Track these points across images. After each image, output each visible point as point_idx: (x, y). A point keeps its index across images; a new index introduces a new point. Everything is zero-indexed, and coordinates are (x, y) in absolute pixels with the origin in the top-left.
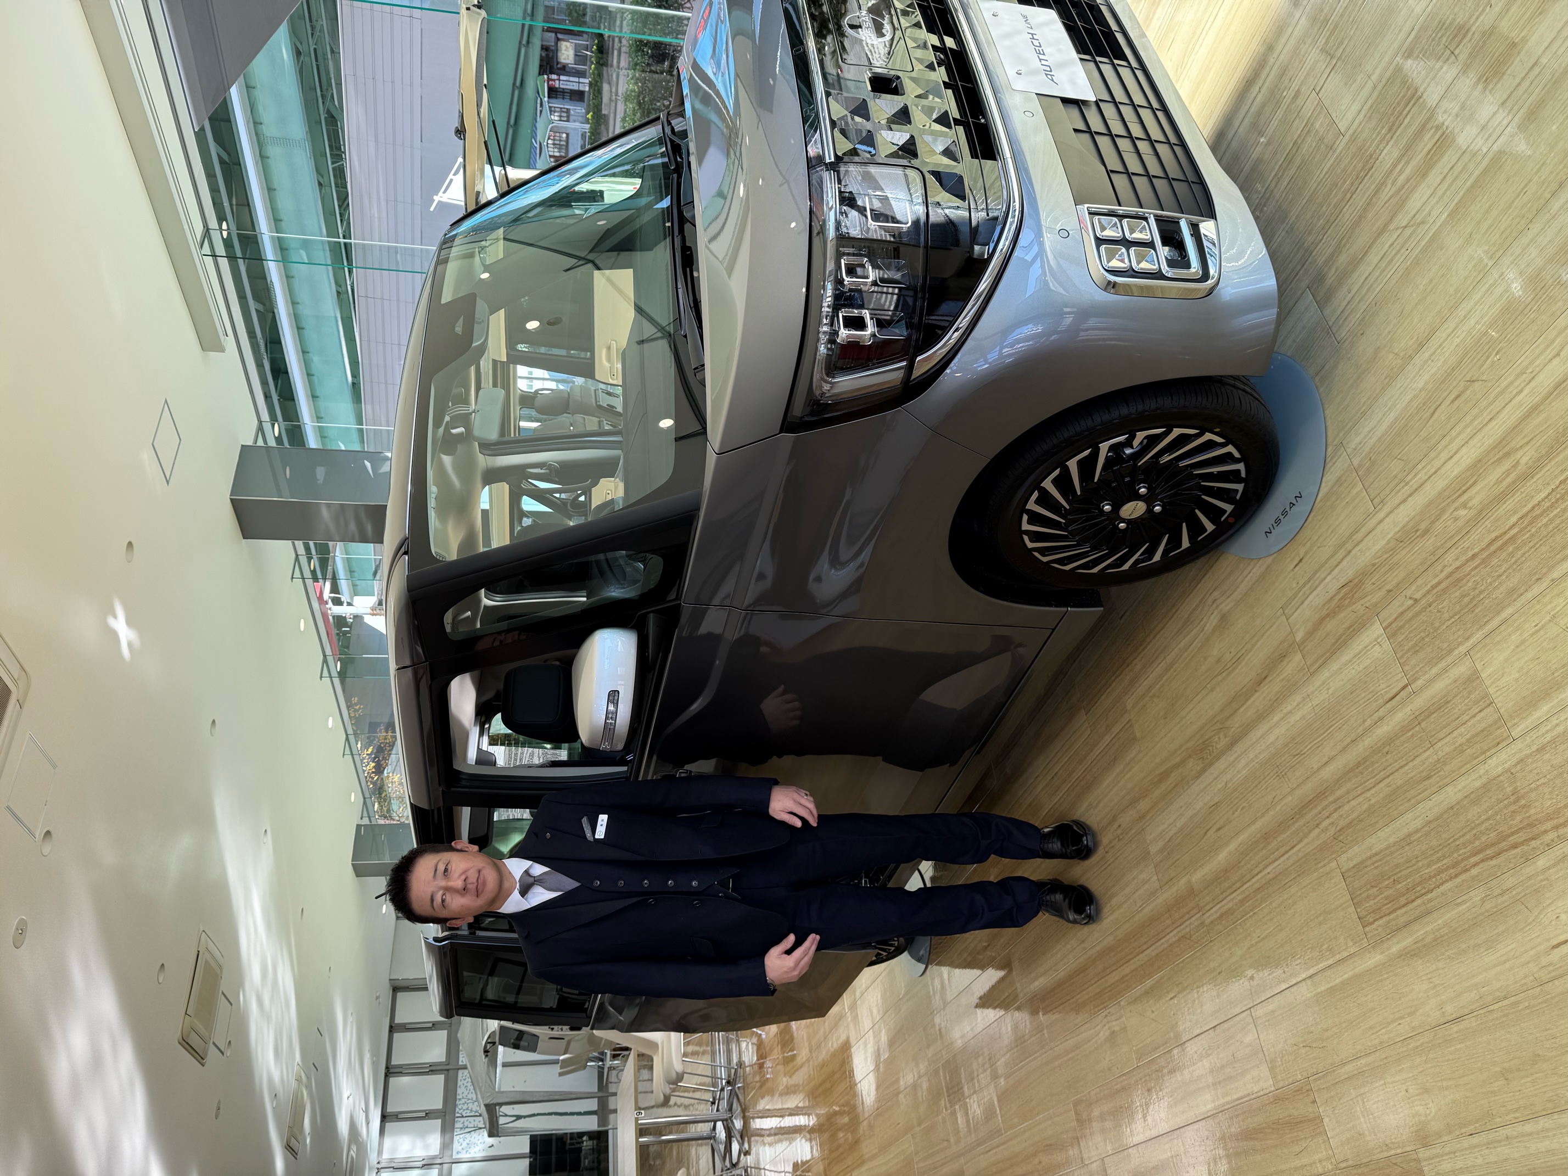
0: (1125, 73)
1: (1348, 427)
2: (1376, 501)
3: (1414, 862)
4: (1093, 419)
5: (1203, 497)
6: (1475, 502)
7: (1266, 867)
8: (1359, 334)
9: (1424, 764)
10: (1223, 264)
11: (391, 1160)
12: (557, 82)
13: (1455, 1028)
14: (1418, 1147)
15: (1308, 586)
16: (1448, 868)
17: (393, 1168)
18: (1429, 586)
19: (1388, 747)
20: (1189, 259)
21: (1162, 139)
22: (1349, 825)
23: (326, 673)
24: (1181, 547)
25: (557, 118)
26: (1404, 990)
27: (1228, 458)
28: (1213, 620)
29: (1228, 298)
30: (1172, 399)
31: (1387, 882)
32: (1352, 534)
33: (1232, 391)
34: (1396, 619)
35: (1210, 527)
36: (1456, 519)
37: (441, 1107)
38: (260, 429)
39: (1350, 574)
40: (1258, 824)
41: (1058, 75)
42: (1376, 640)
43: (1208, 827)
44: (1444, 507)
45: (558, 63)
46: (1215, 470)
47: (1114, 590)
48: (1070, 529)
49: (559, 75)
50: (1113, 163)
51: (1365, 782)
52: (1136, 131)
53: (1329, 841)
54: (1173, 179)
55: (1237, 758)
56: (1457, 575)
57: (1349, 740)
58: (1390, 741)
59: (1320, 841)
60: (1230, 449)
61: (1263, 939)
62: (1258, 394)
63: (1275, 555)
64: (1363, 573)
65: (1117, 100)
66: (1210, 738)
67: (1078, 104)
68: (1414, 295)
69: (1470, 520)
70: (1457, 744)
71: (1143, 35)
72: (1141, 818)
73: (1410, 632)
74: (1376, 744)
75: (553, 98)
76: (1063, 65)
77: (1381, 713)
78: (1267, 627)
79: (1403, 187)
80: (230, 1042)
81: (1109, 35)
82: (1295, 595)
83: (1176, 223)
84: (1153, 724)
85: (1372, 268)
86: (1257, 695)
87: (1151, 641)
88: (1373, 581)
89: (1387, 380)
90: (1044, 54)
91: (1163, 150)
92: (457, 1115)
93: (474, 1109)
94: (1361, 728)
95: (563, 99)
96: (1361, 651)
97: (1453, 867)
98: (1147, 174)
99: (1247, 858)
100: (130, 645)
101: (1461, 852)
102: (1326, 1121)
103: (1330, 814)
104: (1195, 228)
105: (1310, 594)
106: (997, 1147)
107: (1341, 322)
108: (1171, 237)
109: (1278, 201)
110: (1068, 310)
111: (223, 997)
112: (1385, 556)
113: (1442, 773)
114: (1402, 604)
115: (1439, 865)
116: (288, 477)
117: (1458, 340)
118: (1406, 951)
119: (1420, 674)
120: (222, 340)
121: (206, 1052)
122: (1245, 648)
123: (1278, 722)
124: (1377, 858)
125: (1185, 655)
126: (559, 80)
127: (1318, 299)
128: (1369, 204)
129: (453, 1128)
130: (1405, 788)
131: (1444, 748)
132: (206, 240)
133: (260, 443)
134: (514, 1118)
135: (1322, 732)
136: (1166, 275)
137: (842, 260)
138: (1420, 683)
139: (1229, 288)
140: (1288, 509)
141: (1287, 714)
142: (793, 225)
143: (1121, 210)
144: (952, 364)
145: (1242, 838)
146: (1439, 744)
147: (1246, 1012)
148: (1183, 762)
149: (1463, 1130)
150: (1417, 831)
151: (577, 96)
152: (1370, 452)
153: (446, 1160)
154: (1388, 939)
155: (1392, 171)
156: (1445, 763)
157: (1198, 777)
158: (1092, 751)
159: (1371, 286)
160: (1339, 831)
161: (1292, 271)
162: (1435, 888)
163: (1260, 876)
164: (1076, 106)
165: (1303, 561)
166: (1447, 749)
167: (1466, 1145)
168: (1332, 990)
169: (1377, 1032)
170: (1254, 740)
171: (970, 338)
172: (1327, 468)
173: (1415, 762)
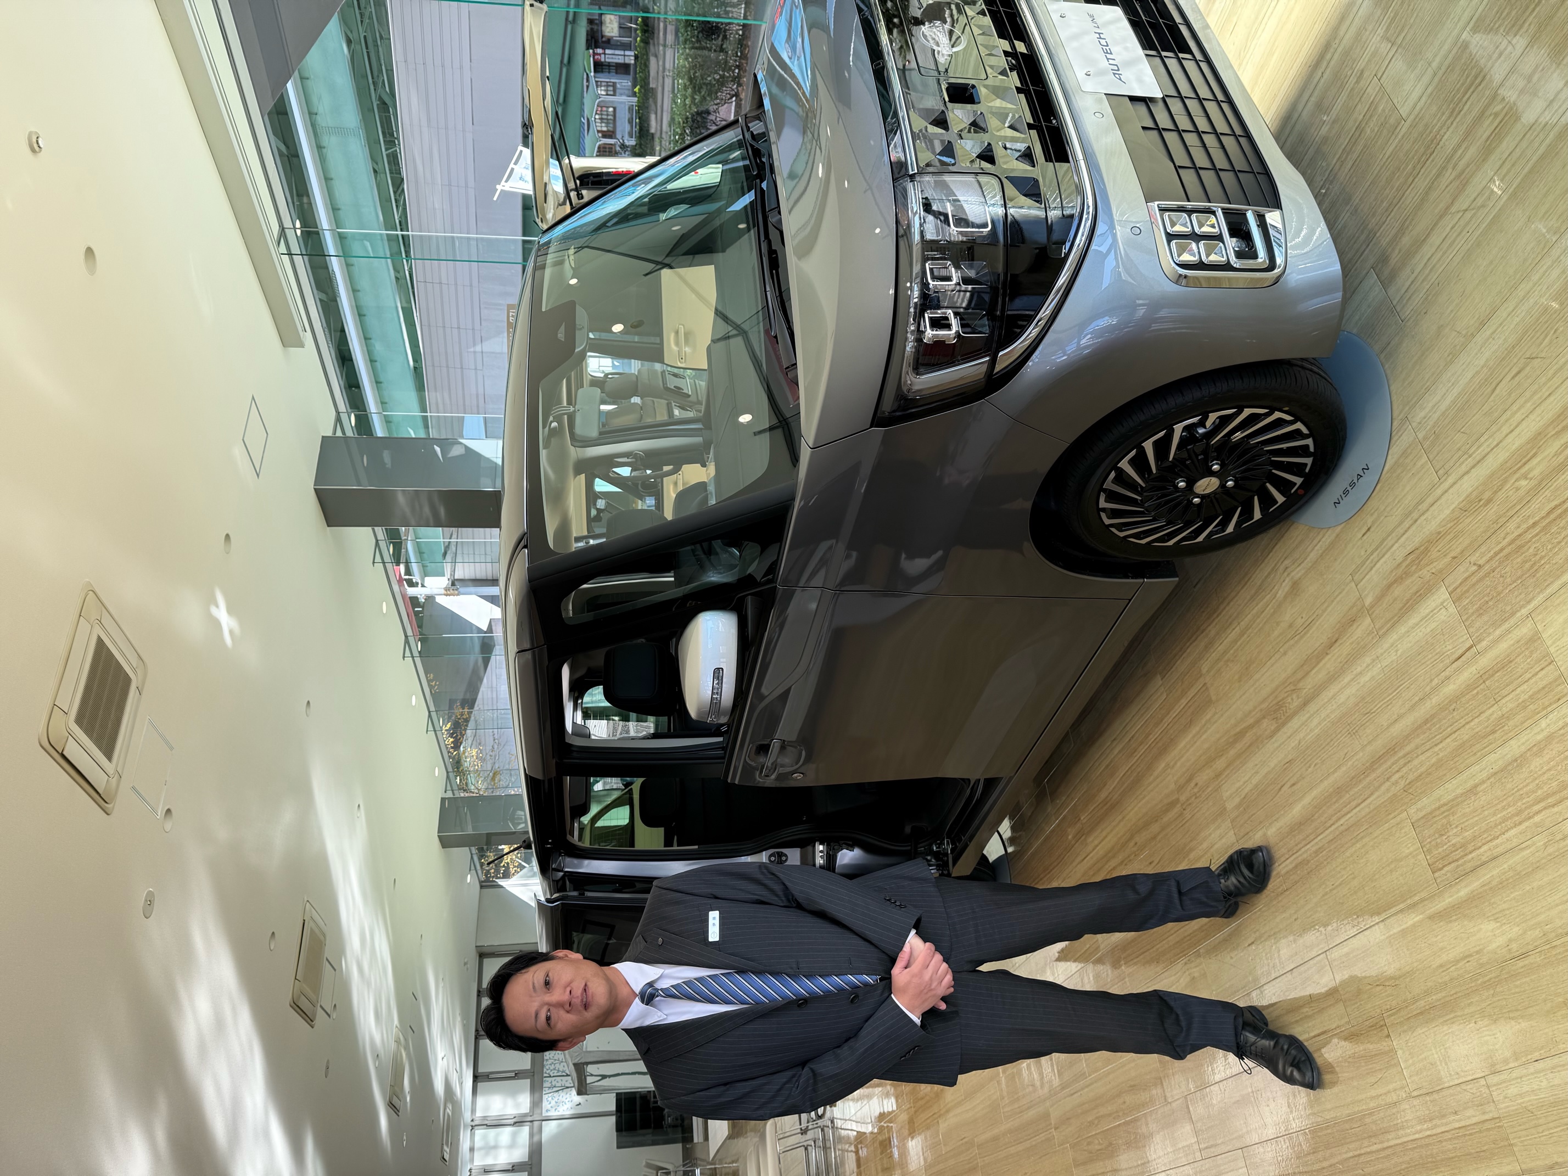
0: (1190, 66)
1: (1413, 401)
2: (1441, 472)
3: (1479, 811)
4: (1167, 403)
5: (1273, 471)
6: (1536, 472)
7: (1339, 819)
8: (1422, 313)
9: (1489, 719)
10: (1289, 251)
11: (485, 1118)
12: (603, 56)
13: (1520, 964)
14: (1487, 1073)
15: (1375, 554)
16: (1513, 816)
17: (486, 1125)
18: (1492, 552)
19: (1455, 705)
20: (1256, 249)
21: (1228, 131)
22: (1418, 778)
23: (408, 653)
24: (1253, 519)
25: (603, 93)
26: (1472, 930)
27: (1297, 434)
28: (1286, 586)
29: (1294, 285)
30: (1243, 382)
31: (1455, 831)
32: (1419, 504)
33: (1299, 371)
34: (1460, 584)
35: (1280, 499)
36: (1518, 489)
37: (529, 1067)
38: (338, 420)
39: (1417, 541)
40: (1331, 779)
41: (1125, 74)
42: (1442, 603)
43: (1282, 783)
44: (1506, 477)
45: (602, 37)
46: (1284, 446)
47: (1188, 561)
48: (1146, 505)
49: (604, 49)
50: (1182, 159)
51: (1432, 738)
52: (1202, 125)
53: (1399, 794)
54: (1239, 171)
55: (1309, 718)
56: (1518, 543)
57: (1417, 699)
58: (1456, 698)
59: (1390, 795)
60: (1299, 425)
61: (1337, 886)
62: (1325, 373)
63: (1343, 525)
64: (1428, 541)
65: (1183, 95)
66: (1283, 699)
67: (1146, 101)
68: (1475, 275)
69: (1530, 490)
70: (1520, 701)
71: (1207, 26)
72: (1218, 776)
73: (1475, 596)
74: (1443, 702)
75: (599, 72)
76: (1130, 63)
77: (1447, 673)
78: (1336, 593)
79: (1463, 171)
80: (335, 1005)
81: (1174, 29)
82: (1363, 563)
83: (1243, 215)
84: (1228, 687)
85: (1434, 249)
86: (1329, 656)
87: (1225, 608)
88: (1438, 548)
89: (1451, 356)
90: (1111, 53)
91: (1229, 142)
92: (545, 1075)
93: (561, 1070)
94: (1428, 688)
95: (609, 72)
96: (1428, 615)
97: (1517, 814)
98: (1214, 168)
99: (1320, 812)
100: (231, 632)
101: (1524, 801)
102: (1400, 1053)
103: (1400, 769)
104: (1261, 219)
105: (1378, 561)
106: (1082, 1089)
107: (1405, 301)
108: (1238, 229)
109: (1342, 183)
110: (1141, 302)
111: (327, 963)
112: (1449, 526)
113: (1506, 728)
114: (1467, 570)
115: (1504, 813)
116: (365, 464)
117: (1518, 319)
118: (1475, 893)
119: (1484, 635)
120: (302, 336)
121: (315, 1015)
122: (1316, 614)
123: (1348, 683)
124: (1445, 808)
125: (1258, 621)
126: (605, 54)
127: (1383, 278)
128: (1430, 189)
129: (541, 1088)
130: (1471, 743)
131: (1508, 704)
132: (282, 239)
133: (339, 433)
134: (600, 1078)
135: (1390, 692)
136: (1235, 266)
137: (927, 265)
138: (1484, 644)
139: (1294, 275)
140: (1355, 481)
141: (1357, 676)
142: (878, 231)
143: (1189, 205)
144: (1034, 356)
145: (1315, 793)
146: (1504, 701)
147: (1322, 956)
148: (1258, 722)
149: (1529, 1057)
150: (1483, 782)
151: (623, 69)
152: (1434, 427)
153: (536, 1117)
154: (1456, 883)
155: (1452, 155)
156: (1508, 719)
157: (1271, 737)
158: (1168, 714)
159: (1434, 266)
160: (1409, 784)
161: (1357, 251)
162: (1500, 835)
163: (1333, 827)
164: (1143, 103)
165: (1371, 530)
166: (1511, 705)
167: (1532, 1070)
168: (1404, 932)
169: (1447, 969)
170: (1326, 700)
171: (1051, 330)
172: (1393, 441)
173: (1480, 718)
